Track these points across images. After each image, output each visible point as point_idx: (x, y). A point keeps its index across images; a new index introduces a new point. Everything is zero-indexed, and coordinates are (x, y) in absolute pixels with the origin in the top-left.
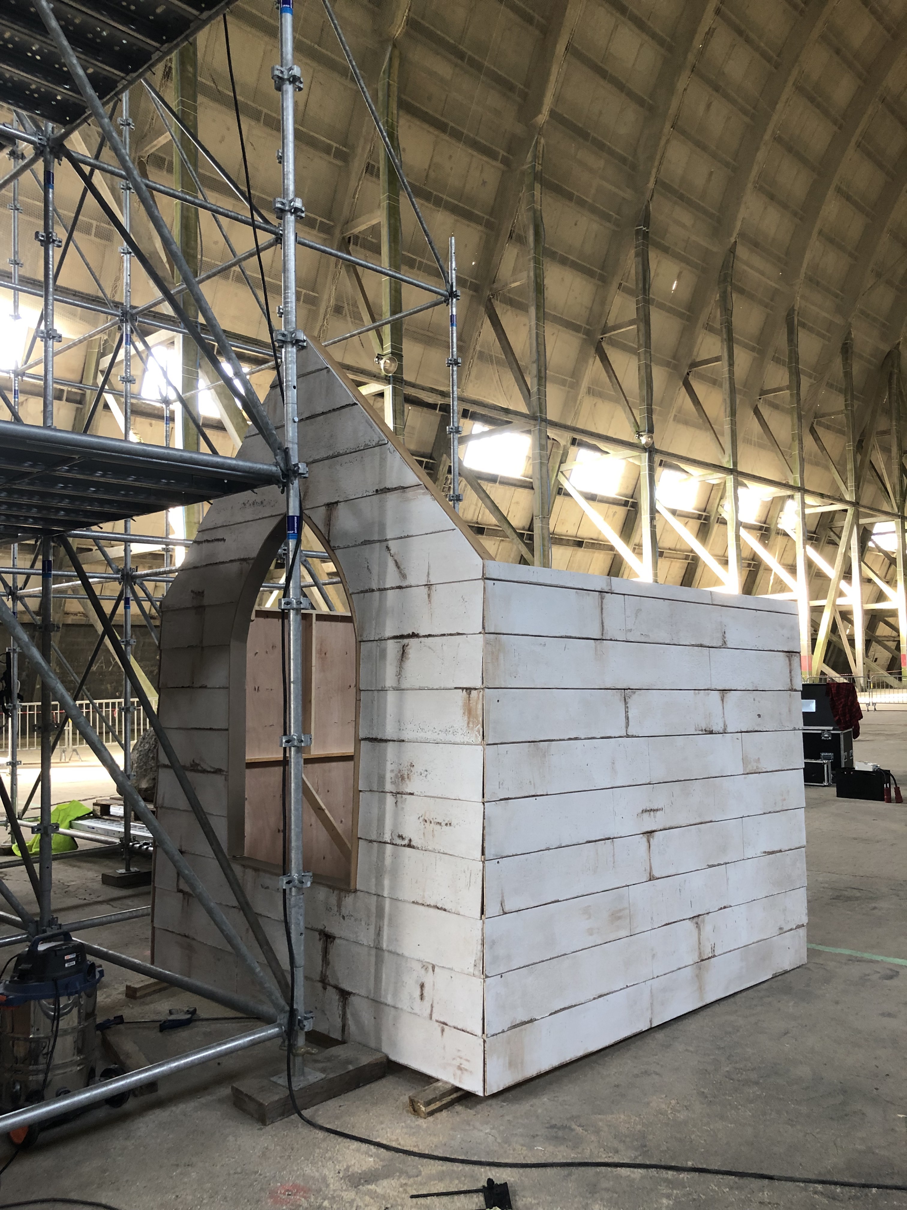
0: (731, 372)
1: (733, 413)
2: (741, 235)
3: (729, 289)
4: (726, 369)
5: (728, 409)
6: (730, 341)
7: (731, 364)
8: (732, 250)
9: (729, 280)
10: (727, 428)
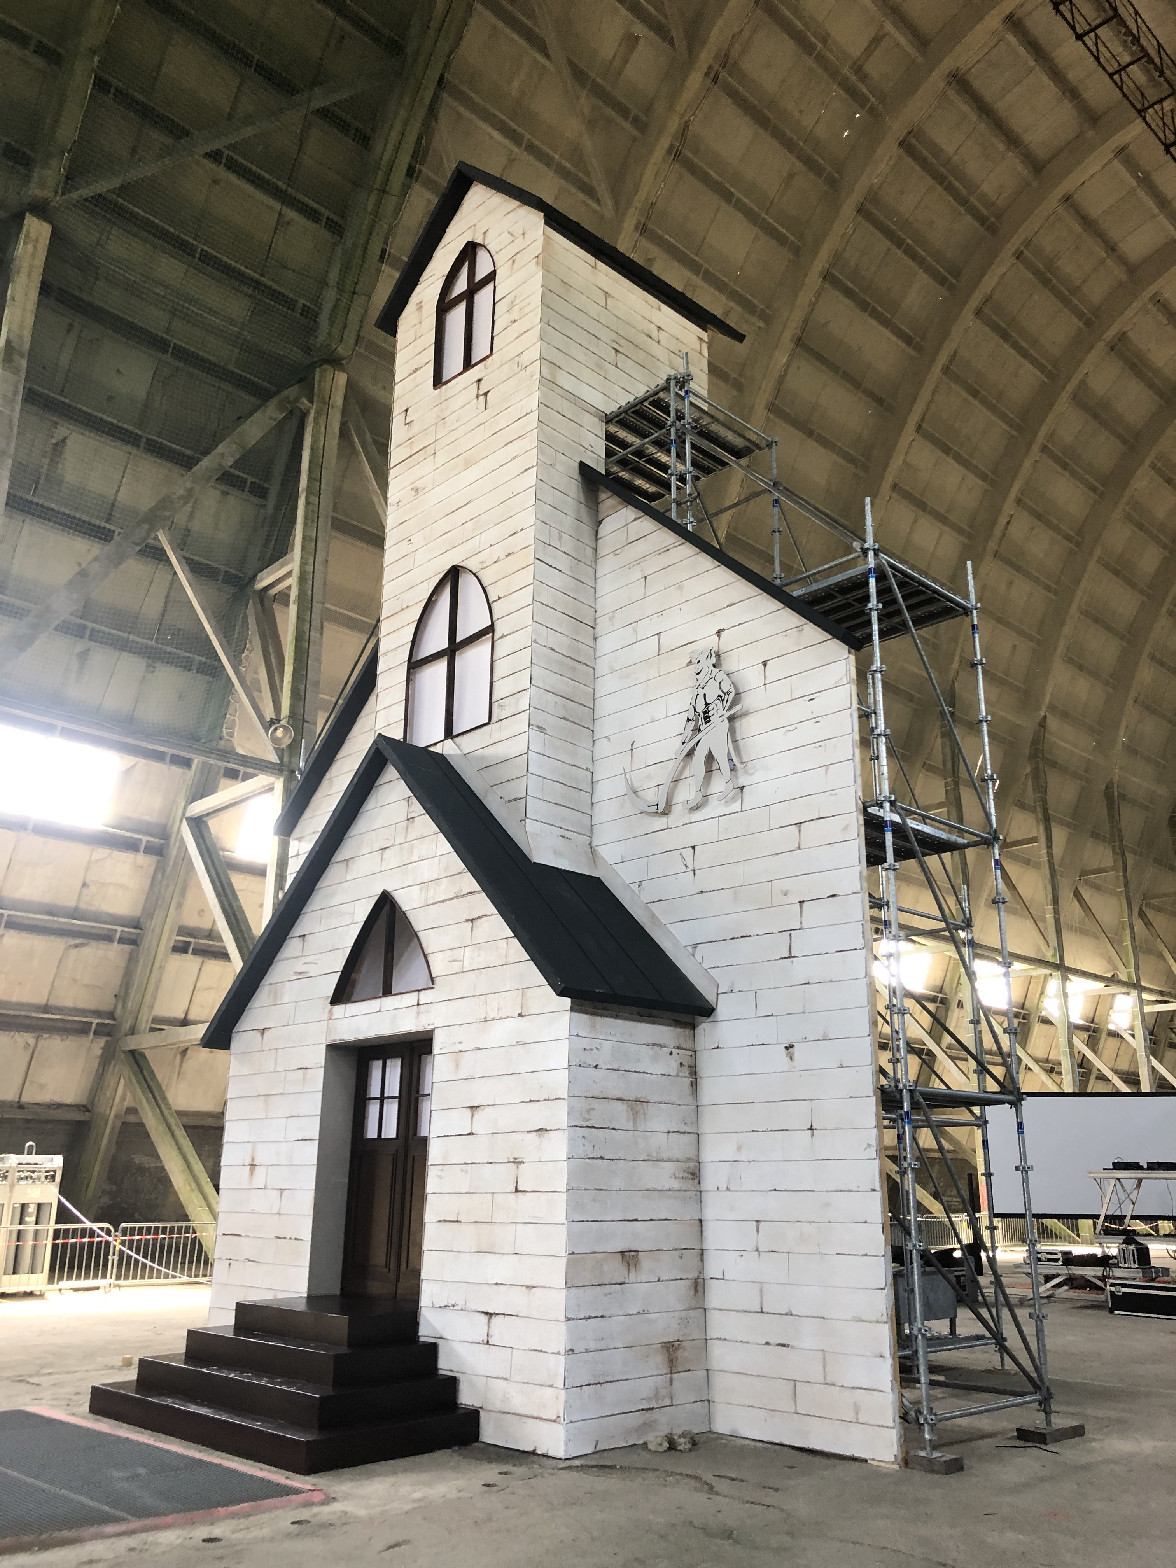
0: (1050, 855)
1: (1055, 901)
2: (1052, 708)
3: (1041, 766)
4: (1044, 852)
5: (1050, 896)
6: (1047, 820)
7: (1049, 847)
8: (1043, 723)
9: (1040, 755)
10: (1050, 917)
